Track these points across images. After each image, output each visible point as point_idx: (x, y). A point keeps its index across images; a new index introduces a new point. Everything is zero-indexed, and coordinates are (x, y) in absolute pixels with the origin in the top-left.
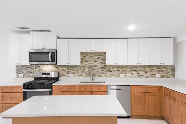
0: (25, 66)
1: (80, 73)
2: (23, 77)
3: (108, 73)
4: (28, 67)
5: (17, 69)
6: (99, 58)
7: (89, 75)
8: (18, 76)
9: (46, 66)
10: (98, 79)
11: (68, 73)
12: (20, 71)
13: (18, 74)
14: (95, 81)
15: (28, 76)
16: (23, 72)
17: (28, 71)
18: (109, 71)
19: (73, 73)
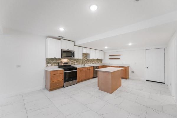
0: (52, 58)
1: (79, 63)
2: (51, 66)
3: (88, 62)
4: (54, 59)
5: (46, 61)
6: (85, 56)
7: (82, 63)
8: (48, 65)
9: (64, 59)
10: (86, 65)
11: (74, 63)
12: (49, 62)
13: (47, 64)
14: (85, 66)
15: (54, 65)
16: (51, 63)
17: (54, 62)
18: (88, 61)
19: (76, 63)
